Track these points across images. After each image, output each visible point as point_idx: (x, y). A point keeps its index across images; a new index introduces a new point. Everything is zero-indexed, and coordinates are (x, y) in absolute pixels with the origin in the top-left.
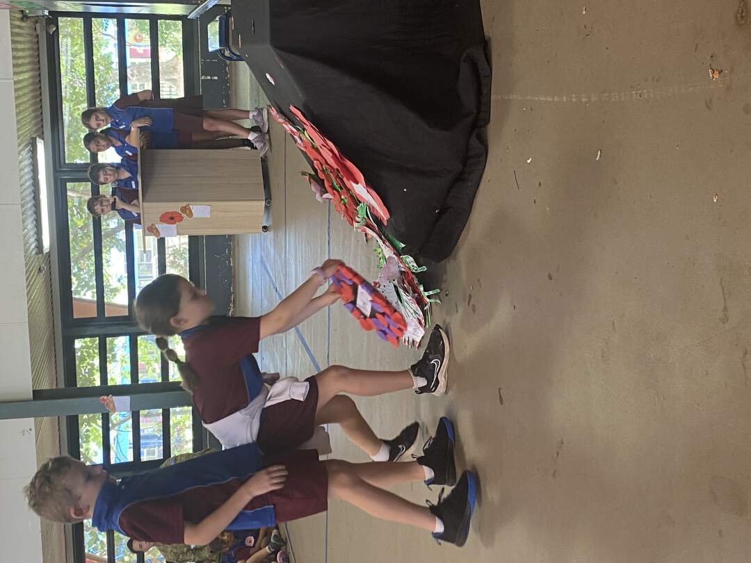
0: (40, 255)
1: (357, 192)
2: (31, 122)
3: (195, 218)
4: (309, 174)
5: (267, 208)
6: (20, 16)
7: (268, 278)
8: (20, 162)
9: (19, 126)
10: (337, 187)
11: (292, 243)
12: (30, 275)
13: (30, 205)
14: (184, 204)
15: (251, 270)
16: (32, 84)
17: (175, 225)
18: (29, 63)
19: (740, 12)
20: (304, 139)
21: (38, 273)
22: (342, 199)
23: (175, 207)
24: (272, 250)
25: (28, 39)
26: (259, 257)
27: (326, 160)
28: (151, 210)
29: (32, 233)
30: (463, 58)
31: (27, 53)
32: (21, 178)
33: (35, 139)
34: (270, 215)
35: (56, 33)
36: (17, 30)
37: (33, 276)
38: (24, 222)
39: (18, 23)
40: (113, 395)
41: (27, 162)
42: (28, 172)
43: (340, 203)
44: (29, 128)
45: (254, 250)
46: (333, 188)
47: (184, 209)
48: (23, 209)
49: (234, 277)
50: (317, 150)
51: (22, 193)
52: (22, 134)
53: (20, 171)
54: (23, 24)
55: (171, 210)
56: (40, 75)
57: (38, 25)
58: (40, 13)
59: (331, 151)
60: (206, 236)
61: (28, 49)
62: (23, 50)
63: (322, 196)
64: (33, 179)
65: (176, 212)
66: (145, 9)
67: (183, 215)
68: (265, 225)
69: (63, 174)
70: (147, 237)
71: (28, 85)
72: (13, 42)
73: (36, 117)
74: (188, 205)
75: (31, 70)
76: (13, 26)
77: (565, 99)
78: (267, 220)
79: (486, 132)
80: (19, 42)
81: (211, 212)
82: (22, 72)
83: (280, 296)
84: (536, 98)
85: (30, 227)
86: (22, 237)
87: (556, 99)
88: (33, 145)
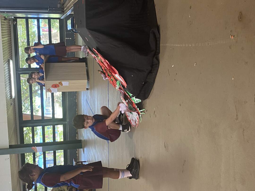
0: (11, 99)
1: (116, 77)
2: (8, 54)
3: (64, 86)
4: (101, 71)
5: (88, 82)
6: (4, 18)
7: (88, 106)
8: (4, 68)
9: (4, 56)
10: (110, 75)
11: (96, 94)
12: (8, 106)
13: (7, 82)
14: (60, 81)
15: (83, 104)
16: (8, 41)
17: (57, 88)
18: (7, 34)
19: (240, 16)
20: (99, 59)
22: (111, 79)
23: (57, 82)
24: (90, 96)
25: (7, 26)
26: (85, 99)
27: (106, 66)
28: (49, 83)
29: (8, 92)
30: (151, 32)
31: (6, 31)
32: (4, 73)
33: (9, 60)
34: (89, 85)
35: (16, 25)
36: (3, 23)
37: (9, 107)
38: (6, 88)
39: (3, 21)
40: (36, 146)
41: (7, 68)
42: (7, 71)
43: (111, 80)
44: (7, 56)
45: (84, 97)
46: (108, 75)
47: (60, 83)
48: (5, 84)
49: (77, 106)
50: (103, 63)
51: (5, 78)
52: (5, 58)
53: (4, 71)
54: (5, 21)
55: (55, 83)
56: (11, 38)
57: (10, 22)
58: (11, 17)
59: (107, 63)
60: (68, 92)
61: (7, 30)
62: (5, 30)
63: (105, 78)
64: (9, 73)
65: (57, 84)
66: (46, 16)
67: (60, 85)
68: (87, 88)
69: (19, 71)
70: (47, 93)
71: (7, 42)
72: (2, 27)
73: (10, 52)
74: (61, 82)
75: (8, 37)
76: (1, 22)
77: (184, 45)
78: (88, 86)
79: (159, 57)
80: (4, 27)
81: (69, 84)
82: (5, 37)
83: (92, 112)
84: (175, 45)
85: (8, 89)
86: (5, 93)
87: (181, 45)
88: (9, 62)
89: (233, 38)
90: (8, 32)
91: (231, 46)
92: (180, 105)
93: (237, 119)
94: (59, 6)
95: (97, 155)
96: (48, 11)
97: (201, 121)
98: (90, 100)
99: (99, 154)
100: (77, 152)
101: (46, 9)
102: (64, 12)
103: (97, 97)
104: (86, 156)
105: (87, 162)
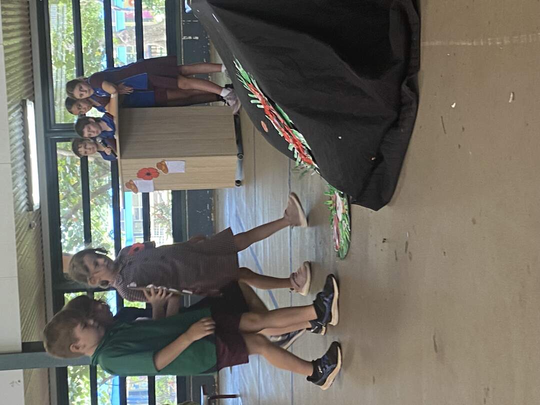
0: (31, 212)
2: (22, 84)
3: (171, 174)
5: (241, 163)
8: (10, 123)
9: (9, 89)
11: (261, 198)
12: (20, 230)
13: (20, 164)
14: (160, 160)
15: (228, 225)
16: (23, 49)
18: (21, 29)
21: (28, 230)
26: (234, 212)
31: (17, 19)
33: (26, 100)
35: (45, 3)
37: (23, 232)
38: (14, 179)
42: (19, 132)
47: (160, 165)
51: (13, 152)
55: (147, 166)
56: (30, 40)
65: (152, 168)
67: (160, 171)
68: (238, 179)
69: (53, 134)
71: (20, 50)
73: (26, 80)
74: (164, 161)
75: (22, 36)
77: (482, 44)
78: (240, 174)
81: (185, 168)
82: (12, 38)
84: (458, 43)
85: (20, 185)
86: (13, 195)
87: (475, 43)
88: (23, 106)
90: (20, 22)
99: (268, 372)
104: (237, 379)
105: (239, 398)
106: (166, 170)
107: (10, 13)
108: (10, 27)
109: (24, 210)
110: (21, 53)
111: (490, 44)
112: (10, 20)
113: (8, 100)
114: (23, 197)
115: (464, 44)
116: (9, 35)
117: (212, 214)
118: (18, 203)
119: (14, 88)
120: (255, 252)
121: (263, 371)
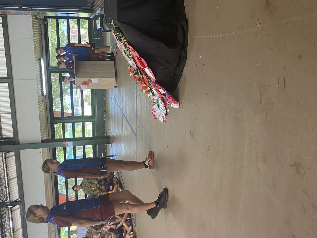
0: (43, 96)
1: (146, 71)
2: (39, 53)
3: (93, 83)
5: (116, 80)
6: (35, 18)
7: (116, 103)
8: (36, 66)
11: (124, 91)
13: (39, 80)
14: (89, 79)
15: (111, 102)
16: (39, 40)
17: (86, 86)
18: (38, 33)
19: (267, 4)
21: (42, 102)
23: (86, 80)
24: (118, 94)
25: (37, 25)
26: (113, 97)
28: (79, 80)
29: (40, 89)
30: (179, 24)
31: (38, 30)
32: (36, 71)
33: (41, 58)
34: (117, 82)
35: (47, 24)
36: (34, 22)
37: (40, 103)
38: (37, 85)
39: (34, 20)
40: (67, 141)
41: (38, 66)
44: (38, 55)
47: (89, 80)
48: (37, 81)
49: (106, 104)
51: (37, 76)
52: (36, 56)
53: (36, 68)
54: (36, 21)
56: (42, 37)
57: (41, 21)
58: (42, 17)
59: (138, 57)
60: (97, 90)
62: (36, 29)
64: (40, 72)
65: (87, 82)
66: (75, 15)
67: (89, 82)
68: (115, 86)
69: (50, 70)
70: (77, 90)
72: (33, 26)
73: (41, 51)
74: (91, 79)
75: (39, 36)
76: (33, 21)
77: (212, 36)
78: (116, 84)
79: (186, 49)
80: (35, 26)
81: (98, 81)
82: (36, 36)
83: (120, 108)
84: (203, 37)
85: (39, 87)
86: (37, 90)
87: (209, 37)
88: (40, 60)
89: (259, 25)
90: (39, 31)
91: (257, 33)
92: (207, 94)
93: (261, 103)
94: (88, 4)
95: (125, 149)
96: (77, 10)
97: (226, 107)
98: (118, 98)
99: (127, 147)
100: (105, 148)
101: (76, 7)
102: (93, 11)
103: (125, 94)
104: (114, 150)
105: (115, 157)
106: (91, 82)
107: (35, 28)
108: (35, 33)
109: (41, 95)
110: (39, 42)
111: (214, 36)
112: (35, 30)
113: (35, 58)
114: (40, 91)
115: (205, 37)
116: (35, 35)
117: (105, 98)
118: (39, 93)
119: (37, 54)
120: (122, 109)
121: (124, 147)
